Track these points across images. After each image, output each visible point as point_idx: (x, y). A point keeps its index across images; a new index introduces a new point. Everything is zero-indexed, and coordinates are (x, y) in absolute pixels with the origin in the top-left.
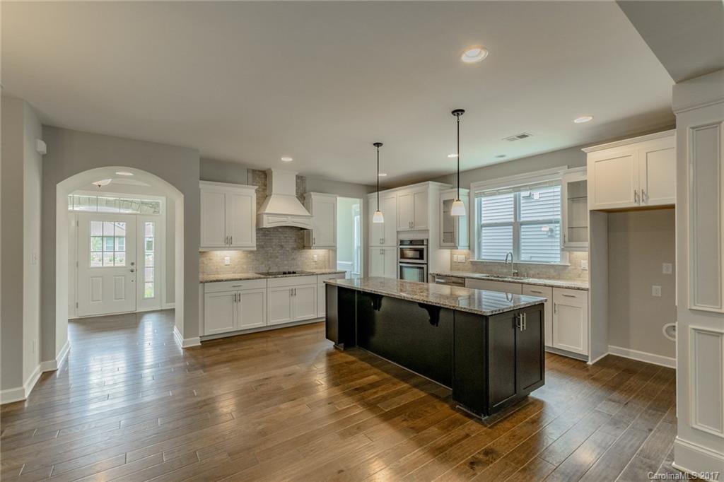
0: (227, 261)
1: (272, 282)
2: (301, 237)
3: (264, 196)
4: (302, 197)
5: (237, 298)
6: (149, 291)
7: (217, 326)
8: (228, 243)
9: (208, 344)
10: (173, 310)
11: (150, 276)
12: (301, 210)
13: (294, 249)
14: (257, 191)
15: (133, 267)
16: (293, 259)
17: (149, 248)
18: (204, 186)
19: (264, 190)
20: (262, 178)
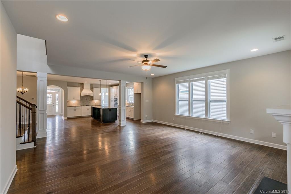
0: (74, 103)
1: (83, 107)
2: (92, 98)
3: (82, 89)
4: (92, 89)
5: (75, 110)
6: (57, 110)
7: (70, 115)
8: (74, 99)
9: (69, 119)
10: (62, 115)
11: (57, 107)
12: (91, 92)
13: (90, 100)
14: (80, 88)
15: (53, 105)
16: (90, 102)
17: (57, 100)
18: (68, 88)
19: (83, 88)
20: (82, 85)
